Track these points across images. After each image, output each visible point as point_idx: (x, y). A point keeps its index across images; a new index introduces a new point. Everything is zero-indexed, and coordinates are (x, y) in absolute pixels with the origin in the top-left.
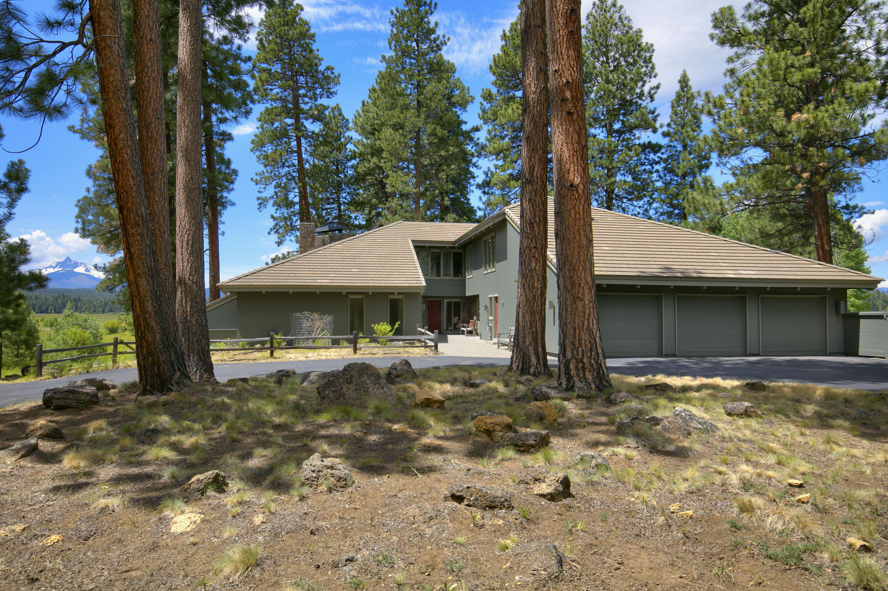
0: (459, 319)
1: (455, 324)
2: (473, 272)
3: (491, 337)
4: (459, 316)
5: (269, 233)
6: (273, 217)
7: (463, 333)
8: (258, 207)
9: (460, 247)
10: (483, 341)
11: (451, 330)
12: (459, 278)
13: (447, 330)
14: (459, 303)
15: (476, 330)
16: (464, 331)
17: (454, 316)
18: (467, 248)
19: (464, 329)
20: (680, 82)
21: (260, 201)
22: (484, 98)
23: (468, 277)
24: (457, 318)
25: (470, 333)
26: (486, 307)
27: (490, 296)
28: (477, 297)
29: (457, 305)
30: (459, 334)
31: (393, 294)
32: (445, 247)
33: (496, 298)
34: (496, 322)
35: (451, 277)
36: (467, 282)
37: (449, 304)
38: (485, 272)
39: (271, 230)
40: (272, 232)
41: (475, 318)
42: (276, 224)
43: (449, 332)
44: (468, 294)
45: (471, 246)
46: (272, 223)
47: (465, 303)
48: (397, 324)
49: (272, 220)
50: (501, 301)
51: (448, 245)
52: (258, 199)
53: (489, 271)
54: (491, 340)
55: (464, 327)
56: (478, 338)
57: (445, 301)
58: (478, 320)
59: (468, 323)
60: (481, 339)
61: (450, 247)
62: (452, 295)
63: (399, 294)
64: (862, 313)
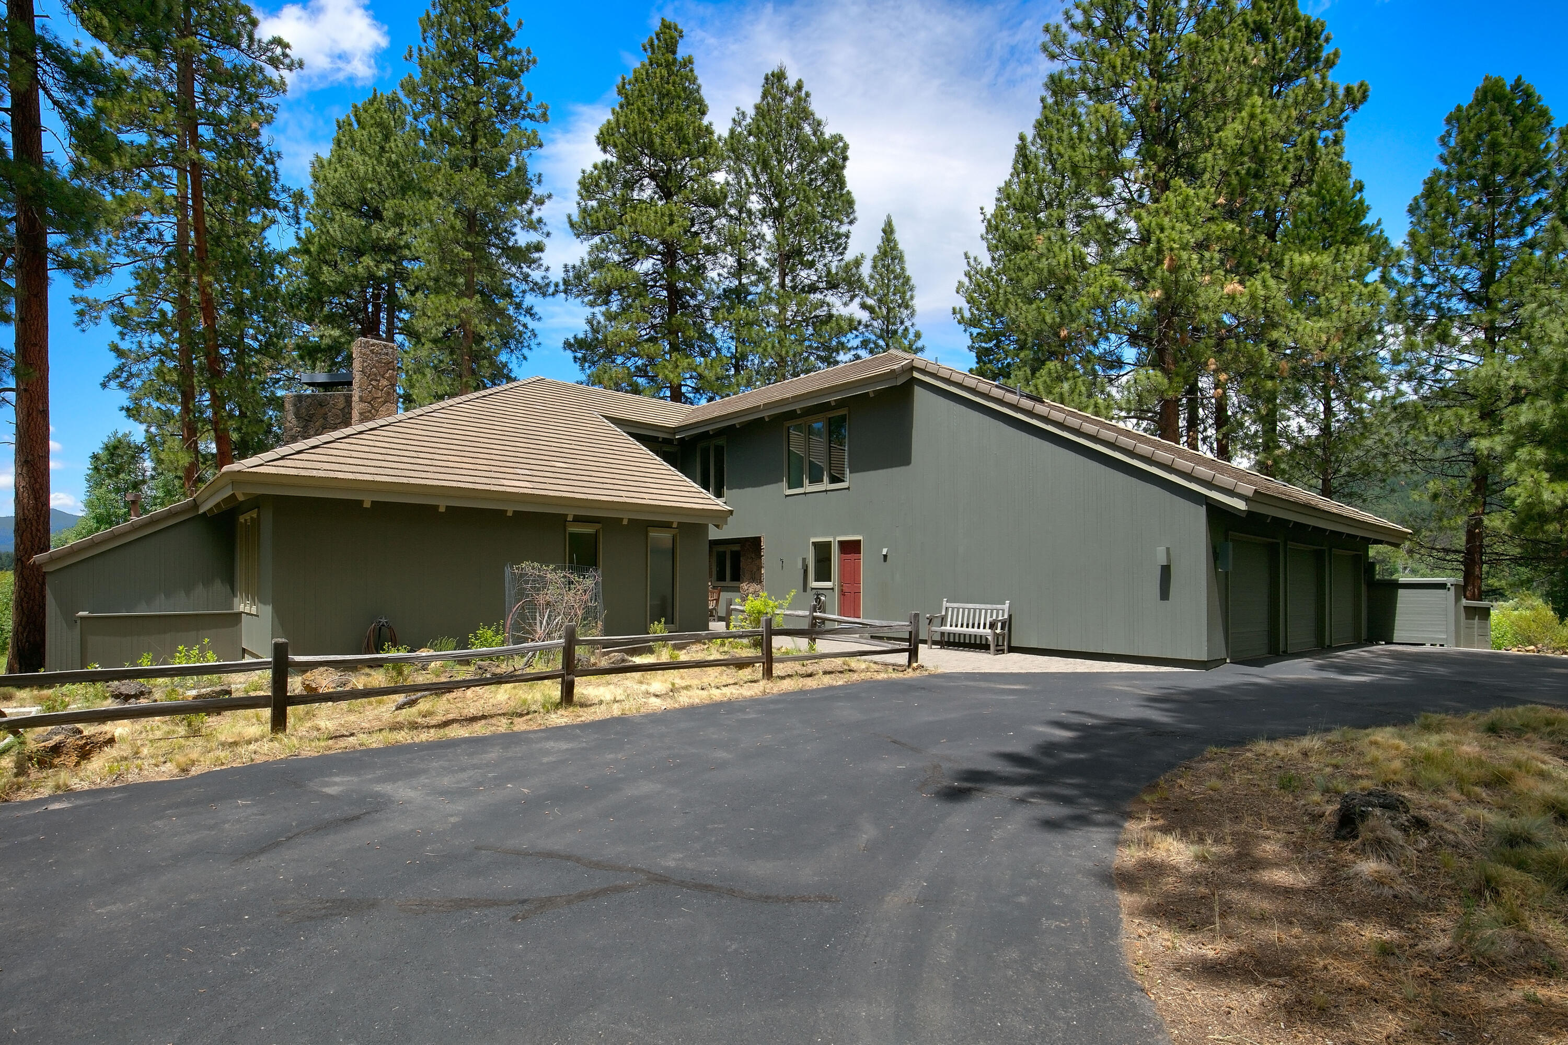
2: (730, 492)
5: (104, 385)
6: (115, 349)
8: (76, 319)
18: (703, 444)
21: (80, 307)
27: (814, 539)
32: (655, 439)
33: (852, 545)
34: (843, 594)
38: (792, 492)
39: (109, 378)
40: (113, 384)
42: (121, 369)
45: (720, 441)
46: (113, 362)
49: (113, 354)
52: (75, 300)
61: (664, 440)
64: (1402, 580)
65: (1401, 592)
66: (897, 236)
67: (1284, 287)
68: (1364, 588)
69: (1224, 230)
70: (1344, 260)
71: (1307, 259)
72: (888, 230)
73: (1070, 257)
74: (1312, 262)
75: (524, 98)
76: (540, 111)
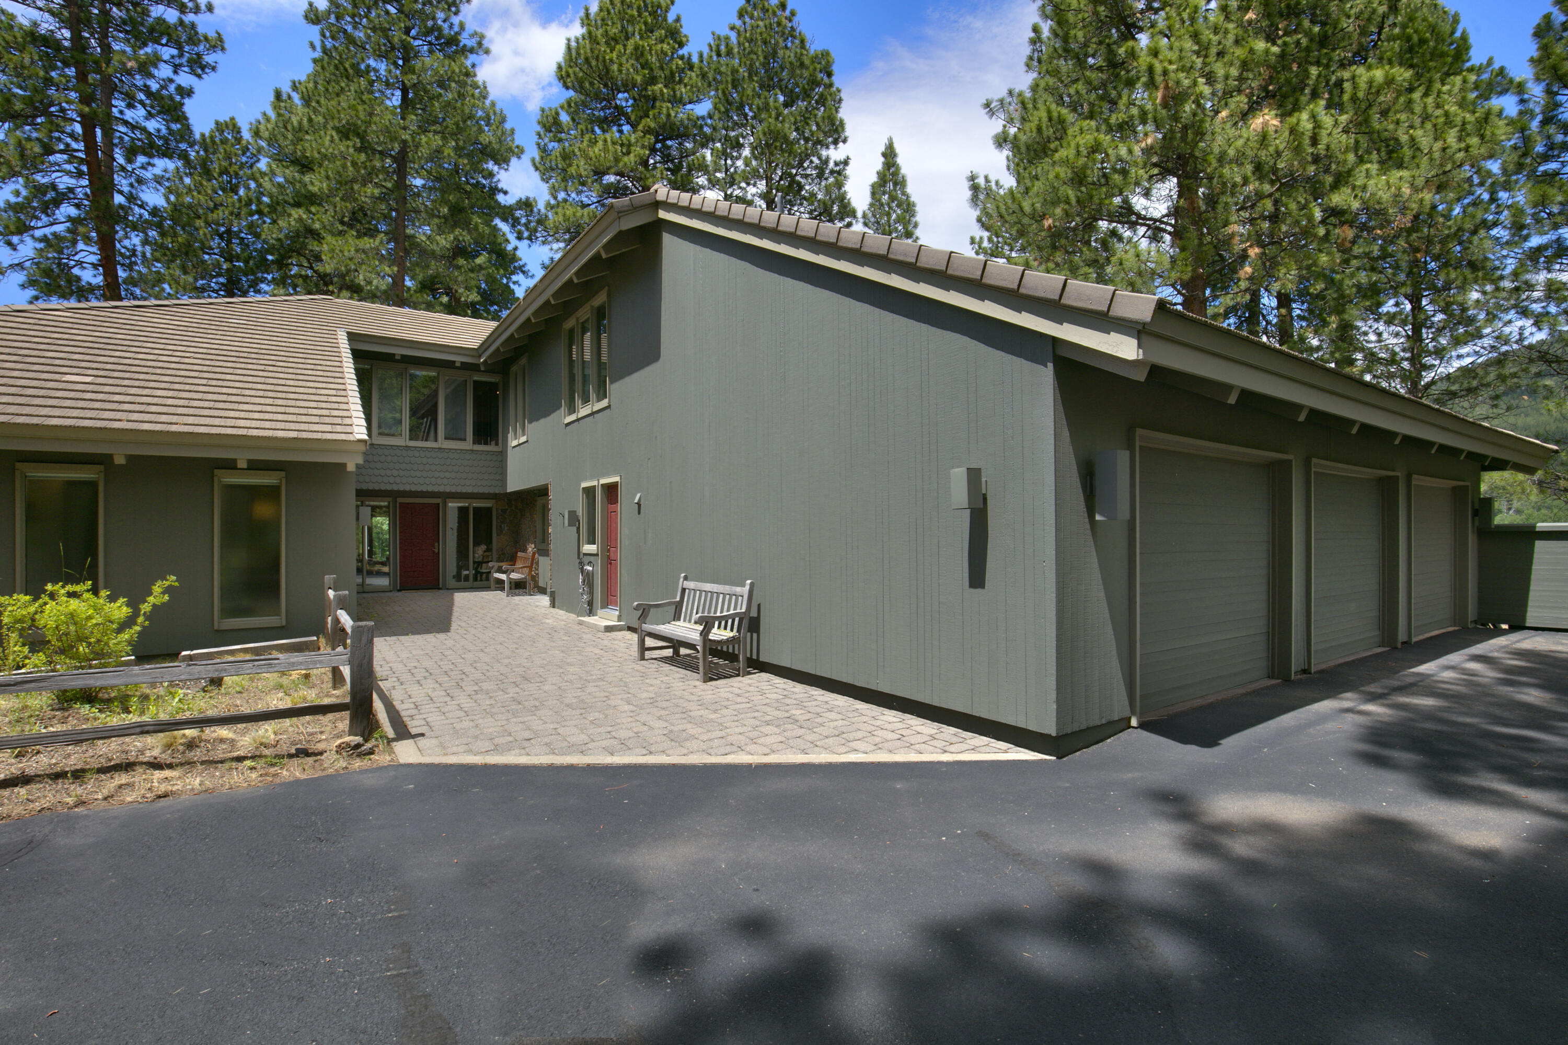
0: (489, 550)
1: (478, 564)
2: (530, 427)
3: (590, 603)
4: (489, 542)
7: (500, 585)
9: (490, 368)
10: (560, 613)
11: (467, 578)
12: (491, 448)
13: (458, 577)
14: (489, 510)
15: (534, 579)
16: (501, 582)
17: (476, 544)
18: (514, 368)
19: (503, 577)
20: (884, 155)
22: (544, 126)
23: (515, 443)
24: (484, 547)
25: (518, 587)
26: (574, 519)
27: (585, 484)
28: (542, 492)
29: (483, 515)
30: (487, 588)
31: (230, 465)
32: (450, 364)
33: (611, 491)
34: (609, 562)
35: (468, 445)
36: (511, 454)
37: (463, 512)
38: (573, 417)
41: (531, 548)
43: (463, 584)
44: (513, 485)
45: (523, 361)
47: (504, 511)
48: (157, 589)
50: (628, 499)
51: (458, 359)
53: (584, 411)
54: (591, 612)
55: (500, 571)
56: (545, 600)
57: (453, 505)
58: (545, 552)
59: (513, 559)
60: (553, 605)
61: (465, 366)
62: (470, 490)
63: (255, 466)
64: (1541, 526)
65: (1539, 545)
66: (899, 160)
67: (1344, 118)
68: (1472, 540)
69: (1252, 51)
70: (1439, 92)
71: (1378, 74)
72: (889, 154)
73: (1045, 119)
74: (1386, 76)
75: (456, 29)
76: (474, 41)
